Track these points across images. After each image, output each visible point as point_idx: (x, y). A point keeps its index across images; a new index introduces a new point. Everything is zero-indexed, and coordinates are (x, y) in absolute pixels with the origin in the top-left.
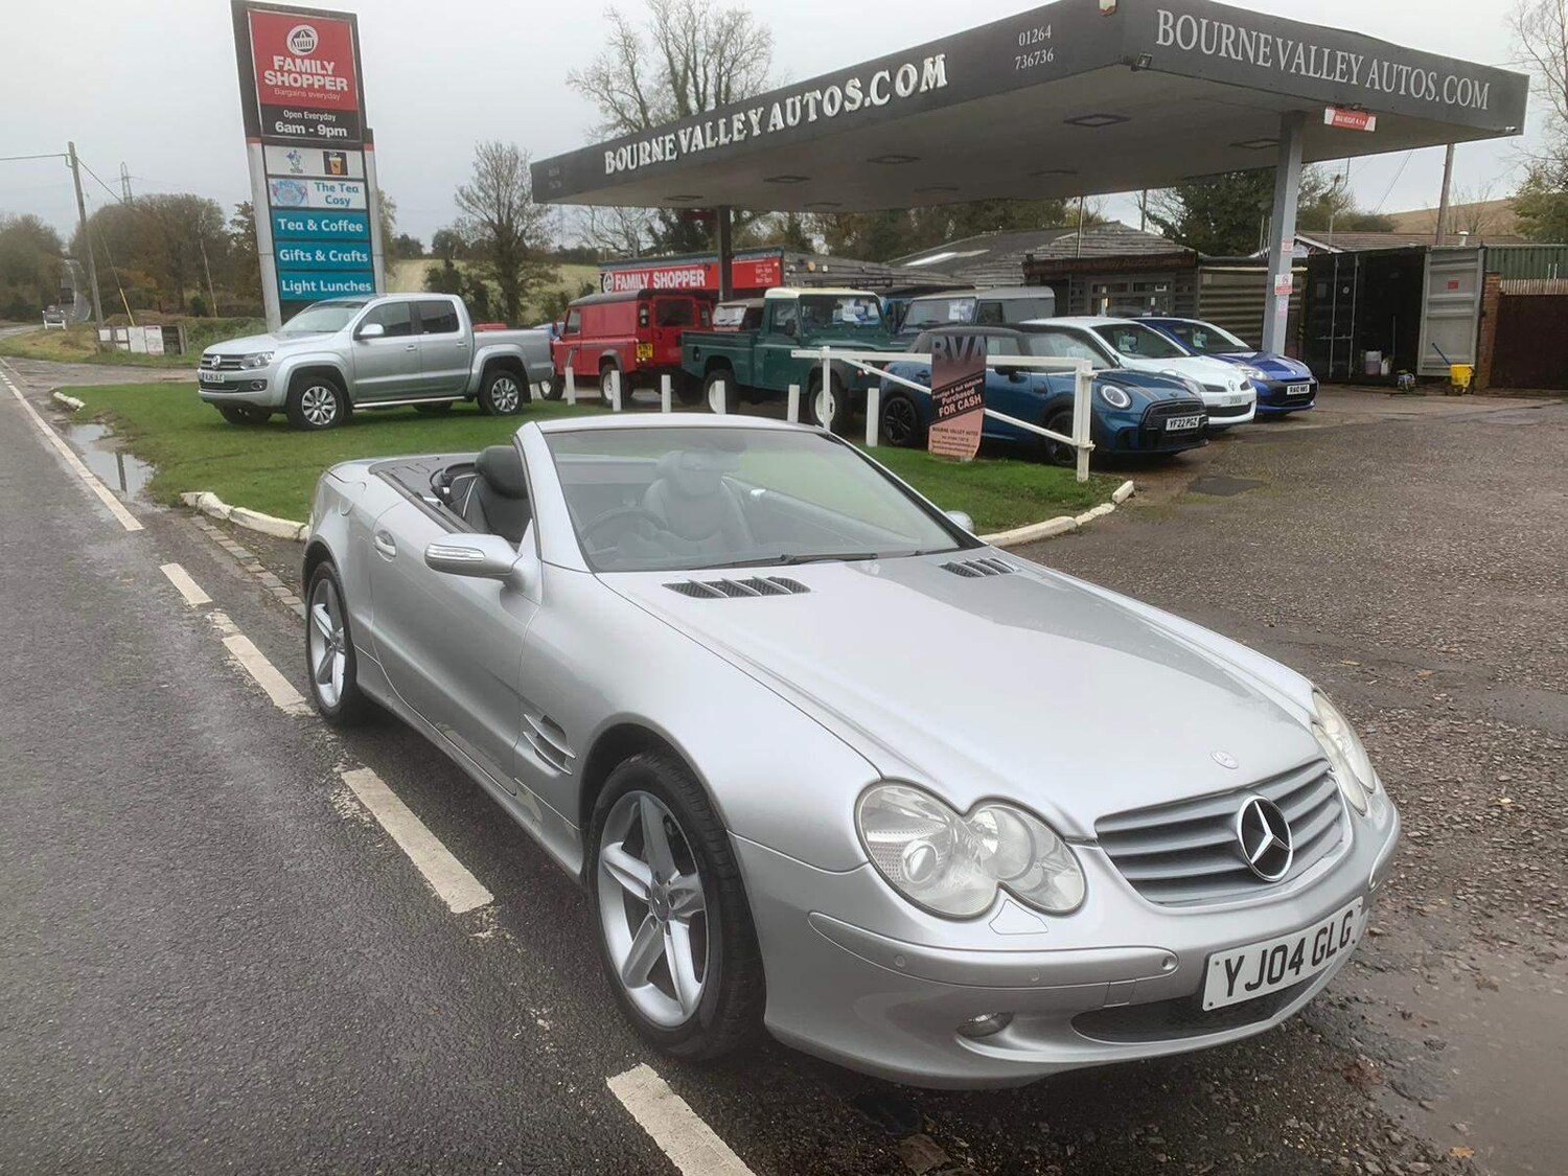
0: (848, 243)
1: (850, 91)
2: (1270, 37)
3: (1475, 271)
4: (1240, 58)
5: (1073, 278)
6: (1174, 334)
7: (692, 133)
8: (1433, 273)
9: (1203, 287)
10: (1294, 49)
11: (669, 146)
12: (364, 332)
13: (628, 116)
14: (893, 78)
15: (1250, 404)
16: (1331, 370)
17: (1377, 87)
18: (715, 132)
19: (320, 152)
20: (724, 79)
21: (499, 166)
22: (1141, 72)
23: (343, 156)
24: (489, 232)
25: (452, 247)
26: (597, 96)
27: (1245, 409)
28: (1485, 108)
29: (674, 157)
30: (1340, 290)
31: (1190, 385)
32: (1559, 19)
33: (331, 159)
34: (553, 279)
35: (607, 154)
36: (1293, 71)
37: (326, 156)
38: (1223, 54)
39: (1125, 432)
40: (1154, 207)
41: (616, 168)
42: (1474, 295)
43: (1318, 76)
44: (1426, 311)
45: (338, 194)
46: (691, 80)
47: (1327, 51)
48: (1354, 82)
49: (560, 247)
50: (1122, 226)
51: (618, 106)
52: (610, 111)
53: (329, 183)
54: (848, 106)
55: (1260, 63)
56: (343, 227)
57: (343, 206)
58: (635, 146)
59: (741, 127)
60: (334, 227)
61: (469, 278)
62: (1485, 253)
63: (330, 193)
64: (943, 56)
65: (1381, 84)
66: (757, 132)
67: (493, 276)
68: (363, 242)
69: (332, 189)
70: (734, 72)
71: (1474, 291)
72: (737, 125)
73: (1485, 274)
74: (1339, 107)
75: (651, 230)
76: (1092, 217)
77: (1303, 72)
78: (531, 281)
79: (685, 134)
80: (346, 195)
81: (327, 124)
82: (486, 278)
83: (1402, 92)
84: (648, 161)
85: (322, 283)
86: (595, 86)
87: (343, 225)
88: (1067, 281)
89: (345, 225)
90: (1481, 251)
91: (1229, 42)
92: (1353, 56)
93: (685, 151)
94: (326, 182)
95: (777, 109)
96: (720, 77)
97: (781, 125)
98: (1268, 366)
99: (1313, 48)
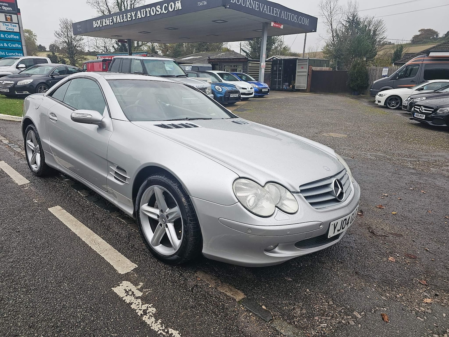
0: (168, 53)
1: (158, 9)
2: (258, 3)
3: (307, 64)
4: (251, 7)
5: (219, 63)
6: (238, 76)
7: (117, 17)
8: (298, 65)
9: (249, 67)
10: (264, 6)
11: (111, 21)
12: (19, 66)
13: (105, 14)
14: (168, 6)
15: (253, 93)
16: (277, 87)
17: (283, 18)
18: (123, 18)
19: (3, 14)
20: (132, 5)
21: (66, 25)
22: (227, 9)
23: (11, 16)
24: (65, 44)
25: (55, 49)
26: (96, 7)
27: (252, 94)
28: (308, 25)
29: (112, 24)
30: (279, 68)
31: (237, 87)
32: (330, 6)
33: (7, 16)
34: (85, 59)
35: (94, 22)
36: (264, 12)
37: (6, 16)
38: (247, 6)
39: (221, 97)
40: (244, 48)
41: (96, 26)
42: (307, 70)
43: (270, 14)
44: (297, 74)
45: (10, 27)
46: (123, 5)
47: (272, 8)
48: (278, 16)
49: (88, 51)
50: (235, 52)
51: (102, 11)
52: (100, 12)
53: (7, 24)
54: (157, 13)
55: (256, 9)
56: (12, 37)
57: (12, 31)
58: (101, 20)
59: (130, 17)
60: (9, 37)
61: (60, 57)
62: (309, 60)
63: (7, 27)
64: (180, 1)
65: (284, 17)
66: (134, 18)
67: (67, 57)
68: (19, 41)
69: (8, 25)
70: (135, 4)
71: (307, 69)
72: (129, 16)
73: (309, 65)
74: (275, 22)
75: (113, 47)
76: (229, 49)
77: (266, 13)
78: (79, 59)
79: (115, 18)
80: (12, 27)
81: (5, 6)
82: (65, 58)
83: (289, 20)
84: (105, 25)
85: (7, 52)
86: (95, 4)
87: (12, 36)
88: (218, 64)
89: (13, 36)
90: (308, 60)
91: (248, 3)
92: (278, 10)
93: (115, 22)
94: (6, 23)
95: (139, 12)
96: (131, 5)
97: (140, 17)
98: (258, 84)
99: (269, 7)
